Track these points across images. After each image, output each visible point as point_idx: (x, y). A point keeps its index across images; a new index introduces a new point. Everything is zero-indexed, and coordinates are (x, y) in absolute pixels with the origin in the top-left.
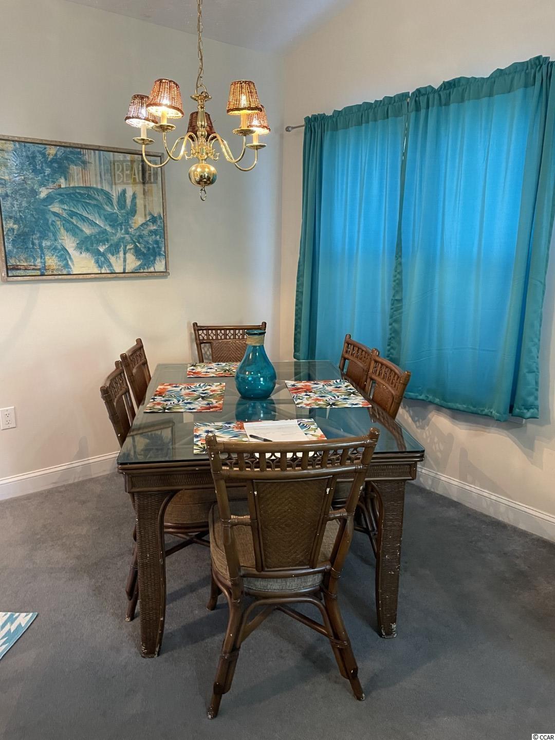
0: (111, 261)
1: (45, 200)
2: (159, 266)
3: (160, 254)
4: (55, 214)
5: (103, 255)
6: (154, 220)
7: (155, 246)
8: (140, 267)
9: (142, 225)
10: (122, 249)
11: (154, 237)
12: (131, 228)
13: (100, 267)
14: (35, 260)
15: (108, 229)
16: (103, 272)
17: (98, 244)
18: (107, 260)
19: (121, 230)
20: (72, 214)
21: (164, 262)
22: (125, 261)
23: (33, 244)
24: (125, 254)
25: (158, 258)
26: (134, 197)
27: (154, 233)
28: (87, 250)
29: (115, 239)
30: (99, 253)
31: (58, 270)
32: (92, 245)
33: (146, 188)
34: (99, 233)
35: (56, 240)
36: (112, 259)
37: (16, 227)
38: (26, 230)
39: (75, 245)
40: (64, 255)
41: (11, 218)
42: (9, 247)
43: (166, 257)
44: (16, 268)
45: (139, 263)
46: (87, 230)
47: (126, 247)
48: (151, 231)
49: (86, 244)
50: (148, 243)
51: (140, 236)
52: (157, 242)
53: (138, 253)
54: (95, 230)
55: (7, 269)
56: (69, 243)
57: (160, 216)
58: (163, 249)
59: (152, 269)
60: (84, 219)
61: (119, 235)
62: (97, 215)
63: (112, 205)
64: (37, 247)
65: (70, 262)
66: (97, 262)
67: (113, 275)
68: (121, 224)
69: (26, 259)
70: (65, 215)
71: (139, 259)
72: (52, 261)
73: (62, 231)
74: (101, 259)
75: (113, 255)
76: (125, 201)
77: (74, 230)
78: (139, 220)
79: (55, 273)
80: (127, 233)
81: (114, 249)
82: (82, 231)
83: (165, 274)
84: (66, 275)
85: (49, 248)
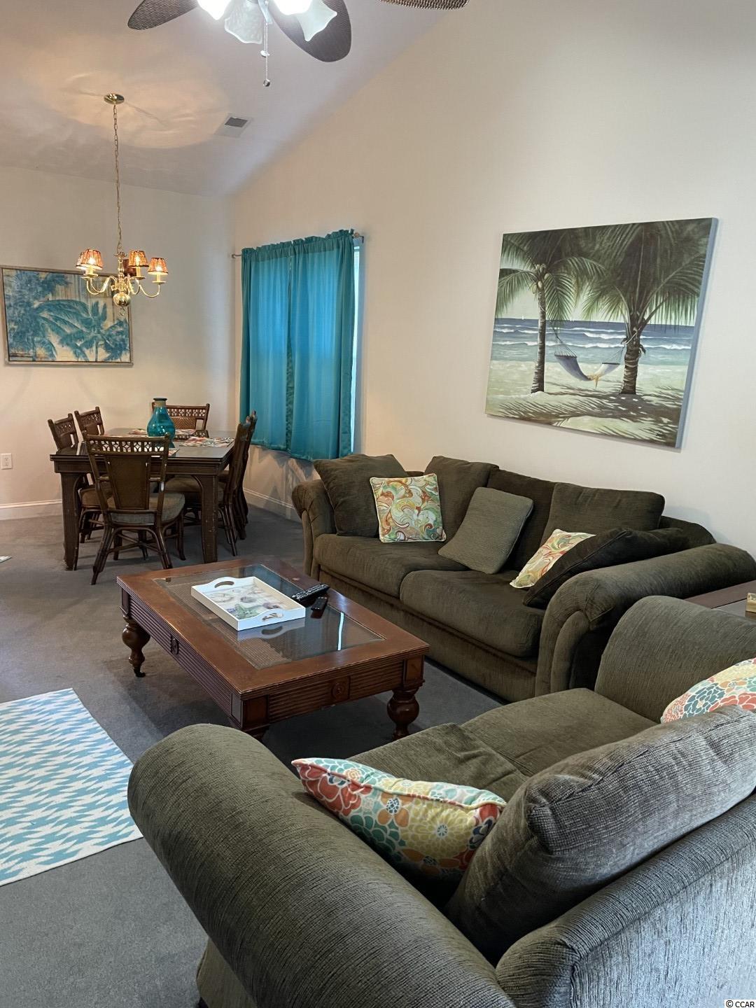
0: (86, 353)
1: (37, 309)
2: (125, 357)
3: (125, 349)
4: (44, 318)
5: (80, 348)
6: (120, 324)
7: (122, 343)
8: (109, 358)
9: (111, 327)
10: (94, 344)
11: (120, 336)
12: (102, 329)
13: (78, 357)
14: (29, 350)
15: (84, 329)
16: (80, 360)
17: (76, 340)
18: (83, 352)
19: (94, 330)
20: (57, 319)
21: (128, 355)
22: (97, 352)
23: (28, 339)
24: (97, 348)
25: (123, 352)
26: (105, 307)
27: (121, 333)
28: (68, 344)
29: (90, 337)
30: (77, 347)
31: (46, 358)
32: (71, 340)
34: (77, 333)
35: (44, 337)
37: (16, 327)
38: (24, 329)
39: (58, 340)
40: (50, 347)
41: (13, 321)
42: (11, 340)
43: (130, 351)
44: (15, 355)
45: (108, 355)
46: (68, 331)
47: (97, 343)
48: (118, 332)
49: (67, 340)
50: (115, 340)
51: (110, 336)
52: (123, 340)
53: (107, 348)
54: (74, 330)
55: (9, 356)
56: (54, 339)
57: (126, 321)
58: (128, 345)
59: (119, 360)
60: (65, 322)
61: (93, 334)
62: (75, 319)
63: (88, 313)
64: (30, 341)
65: (54, 353)
66: (75, 353)
67: (88, 364)
68: (94, 326)
69: (23, 350)
70: (51, 319)
71: (108, 352)
72: (41, 352)
73: (49, 330)
74: (78, 351)
75: (87, 348)
76: (98, 310)
77: (58, 331)
78: (108, 323)
79: (43, 360)
80: (99, 332)
81: (89, 344)
82: (64, 331)
83: (130, 364)
84: (51, 362)
85: (39, 342)
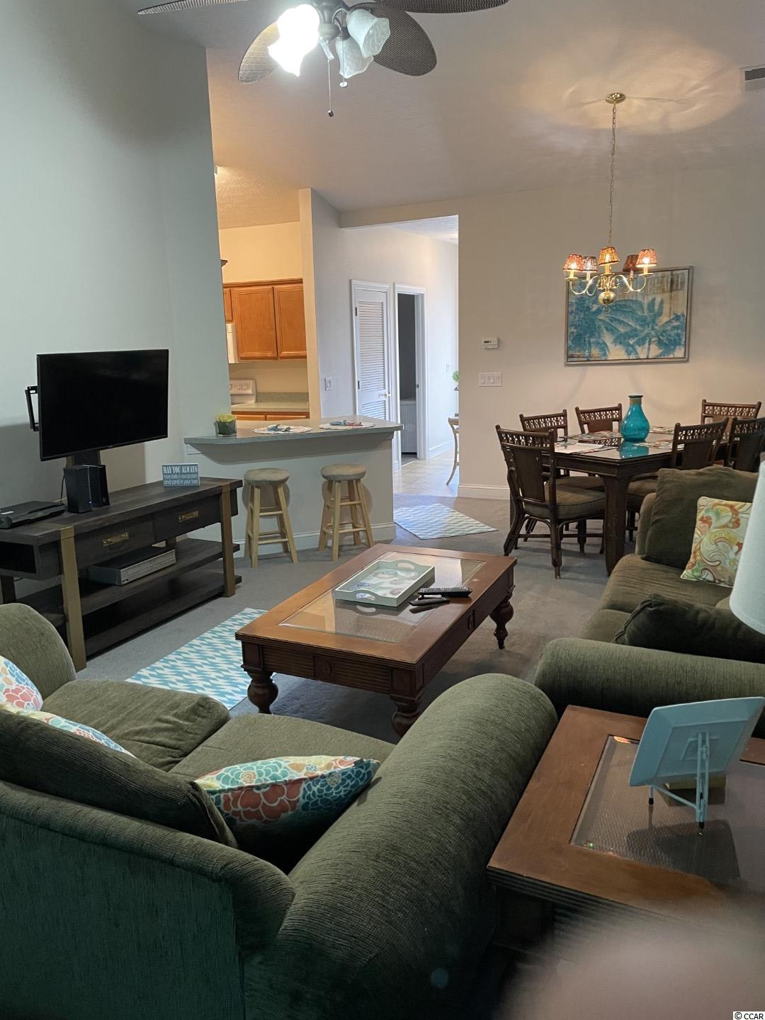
0: (638, 351)
1: (595, 312)
2: (679, 353)
3: (680, 344)
4: (600, 320)
5: (632, 346)
6: (677, 318)
7: (677, 338)
8: (662, 354)
9: (666, 323)
10: (647, 341)
11: (676, 331)
12: (656, 325)
13: (629, 354)
14: (585, 351)
15: (638, 327)
16: (631, 358)
17: (629, 339)
18: (635, 350)
19: (649, 327)
20: (613, 320)
21: (683, 350)
22: (649, 349)
23: (585, 341)
24: (649, 345)
25: (678, 347)
26: (662, 302)
27: (677, 328)
28: (621, 343)
29: (643, 334)
30: (629, 345)
31: (598, 357)
32: (625, 339)
33: (673, 295)
34: (631, 332)
35: (599, 337)
36: (639, 349)
37: (575, 331)
38: (581, 332)
39: (612, 340)
40: (603, 347)
41: (573, 325)
42: (570, 343)
43: (686, 346)
44: (572, 356)
45: (661, 351)
46: (622, 330)
47: (650, 340)
48: (674, 327)
49: (621, 340)
50: (670, 335)
51: (664, 331)
52: (678, 335)
53: (660, 343)
54: (628, 329)
55: (568, 357)
56: (608, 339)
57: (683, 316)
58: (684, 340)
59: (671, 356)
60: (620, 322)
61: (646, 331)
62: (630, 318)
63: (643, 310)
64: (587, 342)
65: (607, 353)
66: (627, 351)
67: (639, 361)
68: (648, 324)
69: (579, 351)
70: (608, 321)
71: (660, 349)
72: (595, 351)
73: (605, 331)
74: (630, 349)
75: (640, 346)
76: (654, 307)
77: (611, 330)
78: (664, 319)
79: (597, 359)
80: (653, 329)
81: (641, 342)
82: (618, 330)
83: (685, 360)
84: (604, 362)
85: (594, 343)
